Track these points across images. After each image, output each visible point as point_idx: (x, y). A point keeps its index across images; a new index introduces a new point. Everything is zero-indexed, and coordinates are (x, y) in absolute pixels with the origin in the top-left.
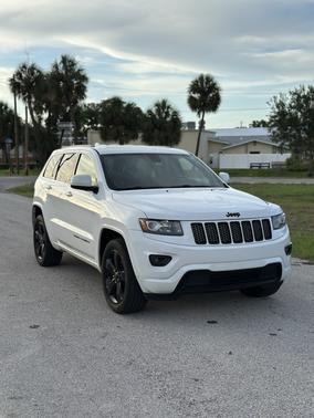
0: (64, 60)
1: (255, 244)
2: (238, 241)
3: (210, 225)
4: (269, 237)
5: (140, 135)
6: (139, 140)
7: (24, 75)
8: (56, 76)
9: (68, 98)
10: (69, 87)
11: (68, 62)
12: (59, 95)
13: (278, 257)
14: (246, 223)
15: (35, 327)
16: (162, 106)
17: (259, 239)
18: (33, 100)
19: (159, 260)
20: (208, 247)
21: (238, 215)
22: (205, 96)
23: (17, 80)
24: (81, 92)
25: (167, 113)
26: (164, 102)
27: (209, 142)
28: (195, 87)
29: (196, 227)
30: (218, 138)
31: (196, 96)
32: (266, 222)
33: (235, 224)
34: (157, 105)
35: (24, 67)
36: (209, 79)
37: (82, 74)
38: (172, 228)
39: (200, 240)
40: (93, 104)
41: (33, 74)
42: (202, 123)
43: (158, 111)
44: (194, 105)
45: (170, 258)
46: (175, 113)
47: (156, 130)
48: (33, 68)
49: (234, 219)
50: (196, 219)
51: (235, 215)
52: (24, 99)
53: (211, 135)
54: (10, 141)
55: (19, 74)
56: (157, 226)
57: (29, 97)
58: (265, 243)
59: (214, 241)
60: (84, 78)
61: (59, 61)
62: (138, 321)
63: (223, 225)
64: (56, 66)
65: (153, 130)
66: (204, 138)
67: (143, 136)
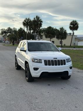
0: (37, 17)
1: (61, 66)
2: (56, 65)
3: (49, 61)
4: (65, 64)
5: (56, 36)
6: (55, 38)
7: (26, 21)
8: (34, 21)
9: (37, 27)
10: (38, 24)
11: (38, 18)
12: (35, 26)
13: (68, 69)
14: (59, 61)
15: (7, 84)
16: (62, 29)
17: (62, 64)
18: (28, 27)
19: (36, 69)
20: (48, 66)
21: (57, 58)
22: (74, 26)
23: (25, 22)
24: (41, 25)
25: (63, 31)
26: (62, 28)
27: (75, 38)
28: (71, 24)
29: (45, 61)
30: (78, 37)
31: (72, 26)
32: (64, 60)
33: (56, 61)
34: (60, 28)
35: (27, 19)
36: (75, 21)
37: (41, 20)
38: (40, 61)
39: (46, 64)
40: (45, 28)
41: (28, 20)
42: (73, 33)
43: (61, 30)
44: (71, 28)
45: (38, 69)
46: (65, 31)
47: (60, 35)
48: (28, 19)
49: (55, 59)
50: (45, 59)
51: (56, 58)
52: (26, 27)
53: (76, 37)
54: (22, 38)
55: (25, 21)
56: (36, 61)
57: (27, 27)
58: (63, 66)
59: (50, 65)
60: (42, 22)
61: (35, 17)
62: (31, 84)
63: (52, 61)
64: (35, 18)
65: (59, 35)
66: (74, 37)
67: (56, 37)
